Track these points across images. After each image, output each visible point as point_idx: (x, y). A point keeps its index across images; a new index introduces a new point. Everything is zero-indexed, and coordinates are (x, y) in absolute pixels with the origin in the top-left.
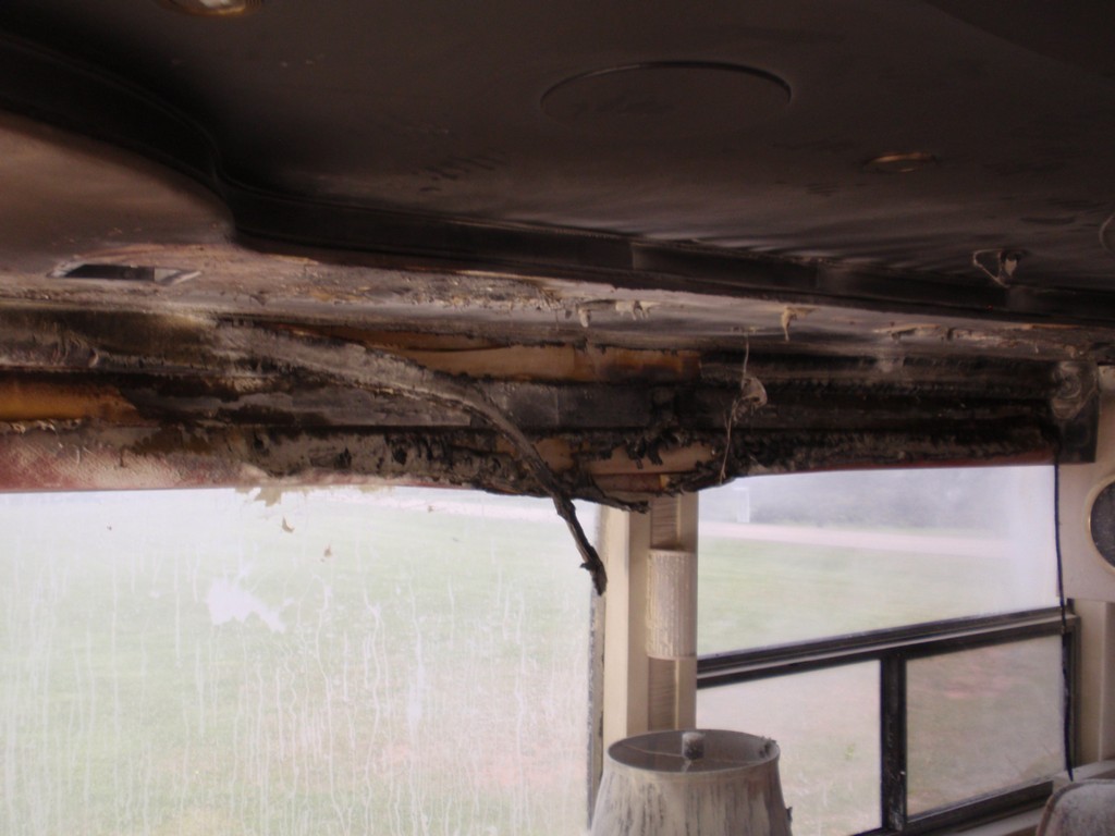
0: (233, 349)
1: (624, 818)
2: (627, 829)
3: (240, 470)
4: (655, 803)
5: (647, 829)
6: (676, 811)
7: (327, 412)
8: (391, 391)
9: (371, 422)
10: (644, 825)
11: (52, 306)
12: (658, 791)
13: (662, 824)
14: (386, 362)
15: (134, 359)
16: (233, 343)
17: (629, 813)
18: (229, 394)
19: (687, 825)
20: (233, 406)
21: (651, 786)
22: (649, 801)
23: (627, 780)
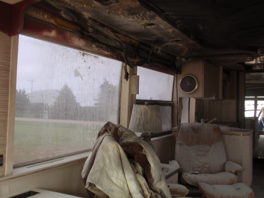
0: (90, 24)
1: (141, 114)
2: (141, 115)
3: (92, 45)
4: (146, 111)
5: (145, 115)
6: (149, 112)
7: (99, 39)
8: (109, 37)
9: (104, 42)
10: (144, 114)
11: (72, 9)
12: (146, 109)
13: (147, 114)
14: (109, 31)
15: (79, 22)
16: (90, 23)
17: (142, 113)
18: (88, 32)
19: (151, 114)
20: (89, 34)
21: (145, 108)
22: (145, 110)
23: (141, 108)
